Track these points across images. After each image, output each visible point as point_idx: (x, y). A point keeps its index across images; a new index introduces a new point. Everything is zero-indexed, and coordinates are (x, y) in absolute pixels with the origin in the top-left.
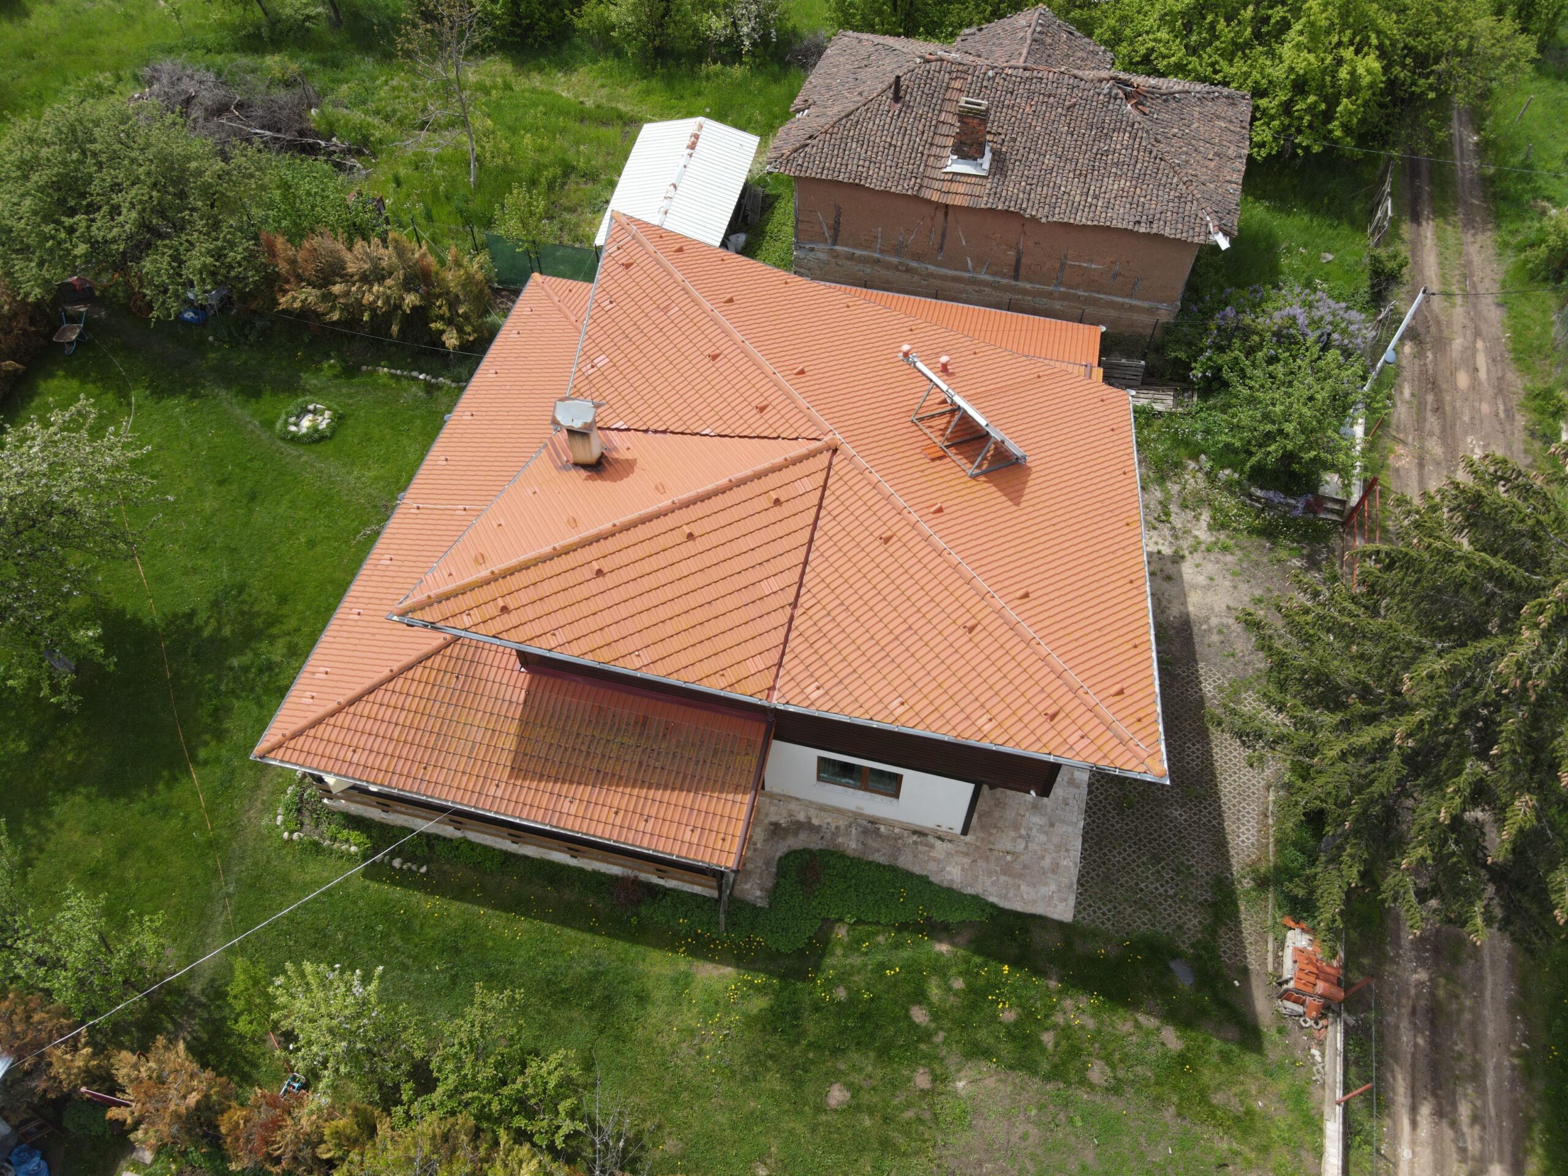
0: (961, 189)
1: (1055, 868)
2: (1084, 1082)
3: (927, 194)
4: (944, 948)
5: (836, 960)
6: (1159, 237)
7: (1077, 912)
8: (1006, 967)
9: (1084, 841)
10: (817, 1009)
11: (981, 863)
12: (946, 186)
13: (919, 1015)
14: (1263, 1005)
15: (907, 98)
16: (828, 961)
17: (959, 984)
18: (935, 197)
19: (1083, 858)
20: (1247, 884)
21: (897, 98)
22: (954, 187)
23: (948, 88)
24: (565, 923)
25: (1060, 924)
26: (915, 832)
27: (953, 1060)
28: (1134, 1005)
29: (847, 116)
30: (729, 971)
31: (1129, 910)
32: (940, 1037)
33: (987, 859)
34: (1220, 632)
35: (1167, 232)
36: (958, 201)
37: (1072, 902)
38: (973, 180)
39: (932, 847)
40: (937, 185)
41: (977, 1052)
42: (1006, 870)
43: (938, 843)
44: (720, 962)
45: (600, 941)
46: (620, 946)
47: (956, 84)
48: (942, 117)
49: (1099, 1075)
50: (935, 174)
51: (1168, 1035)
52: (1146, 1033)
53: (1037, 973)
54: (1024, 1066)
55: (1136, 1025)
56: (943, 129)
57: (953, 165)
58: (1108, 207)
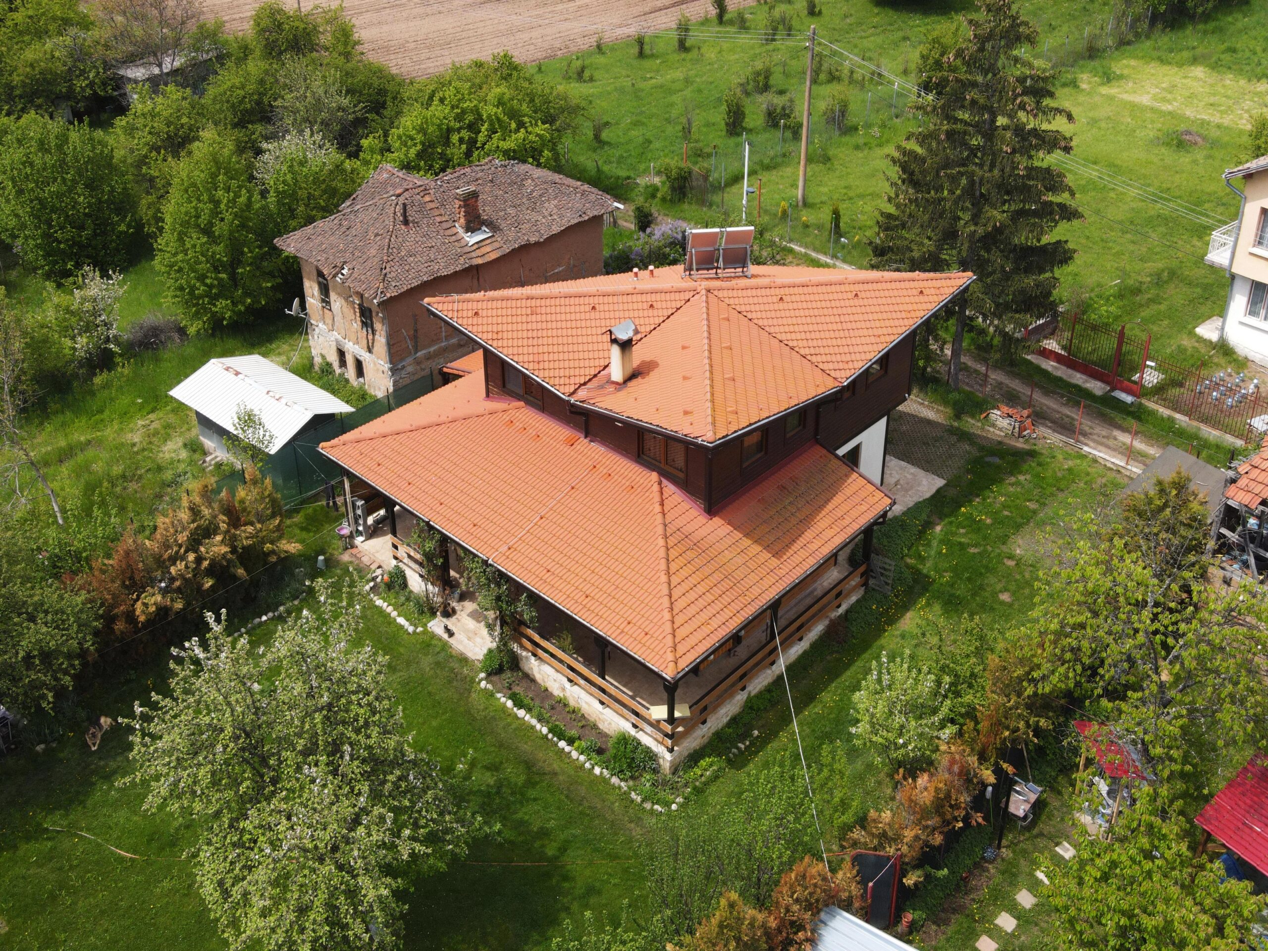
0: (488, 249)
1: (914, 475)
2: (1035, 512)
3: (476, 261)
5: (927, 568)
7: (943, 479)
8: (963, 509)
10: (952, 586)
11: (896, 497)
12: (479, 253)
13: (973, 550)
14: (1019, 444)
15: (411, 218)
16: (925, 571)
17: (962, 531)
18: (479, 261)
19: (913, 465)
20: (955, 424)
21: (406, 222)
22: (484, 251)
23: (425, 203)
24: (837, 675)
25: (946, 485)
27: (1004, 548)
28: (1001, 481)
29: (389, 246)
30: (909, 615)
32: (989, 549)
33: (895, 494)
36: (493, 256)
37: (937, 477)
38: (488, 241)
40: (473, 254)
41: (1004, 540)
42: (906, 490)
44: (902, 616)
47: (427, 198)
48: (438, 219)
49: (1032, 505)
50: (467, 249)
51: (1021, 478)
52: (1018, 484)
53: (970, 501)
54: (1018, 527)
55: (1012, 485)
56: (445, 225)
57: (473, 239)
58: (561, 216)
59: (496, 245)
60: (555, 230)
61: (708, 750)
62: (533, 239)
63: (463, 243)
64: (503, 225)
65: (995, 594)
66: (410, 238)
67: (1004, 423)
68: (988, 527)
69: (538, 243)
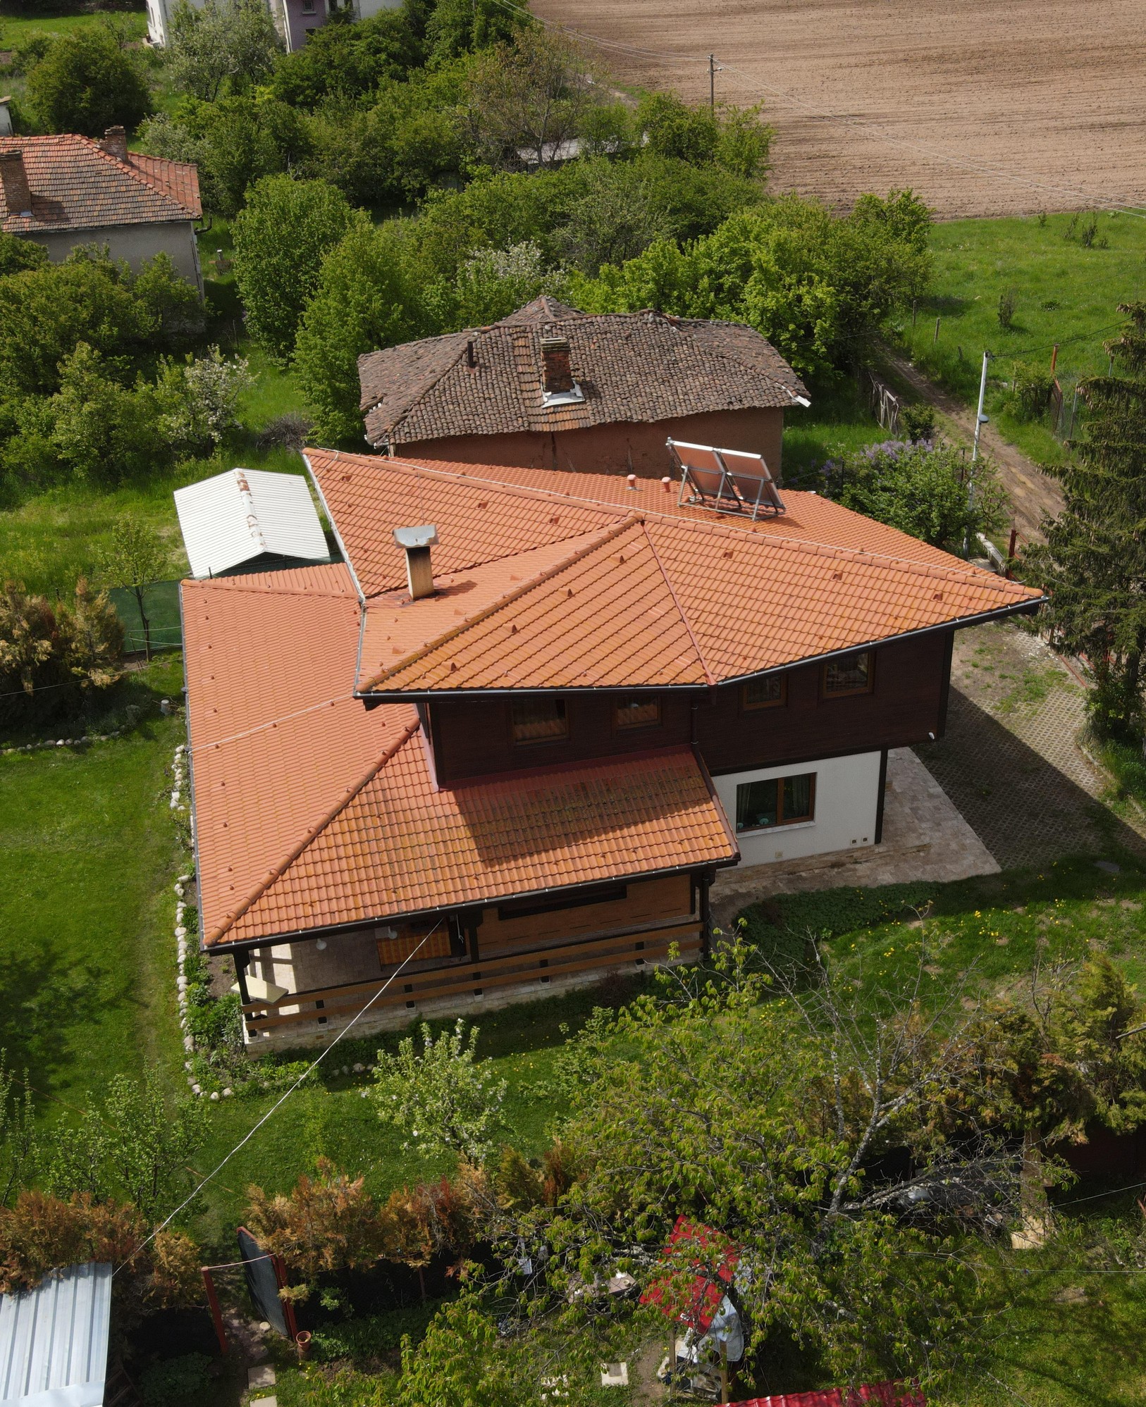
0: (566, 416)
1: (963, 847)
3: (538, 428)
4: (918, 924)
5: (837, 965)
6: (753, 409)
7: (1002, 866)
8: (977, 914)
9: (972, 825)
11: (902, 865)
12: (552, 418)
13: (933, 970)
15: (481, 361)
16: (830, 968)
17: (945, 939)
18: (546, 428)
19: (979, 835)
21: (472, 364)
22: (559, 417)
23: (514, 347)
25: (995, 876)
26: (833, 866)
28: (1087, 899)
29: (432, 387)
31: (1039, 850)
32: (961, 975)
33: (906, 861)
34: (968, 677)
35: (757, 404)
36: (568, 426)
37: (994, 861)
38: (574, 407)
39: (855, 870)
40: (543, 419)
41: (997, 972)
42: (927, 861)
43: (858, 866)
47: (521, 342)
48: (520, 369)
50: (536, 411)
51: (1127, 905)
52: (1111, 910)
53: (1003, 908)
54: (1041, 965)
56: (527, 378)
57: (550, 400)
58: (699, 398)
59: (581, 414)
60: (682, 411)
62: (639, 418)
63: (536, 403)
64: (607, 392)
66: (467, 383)
68: (990, 948)
69: (641, 423)
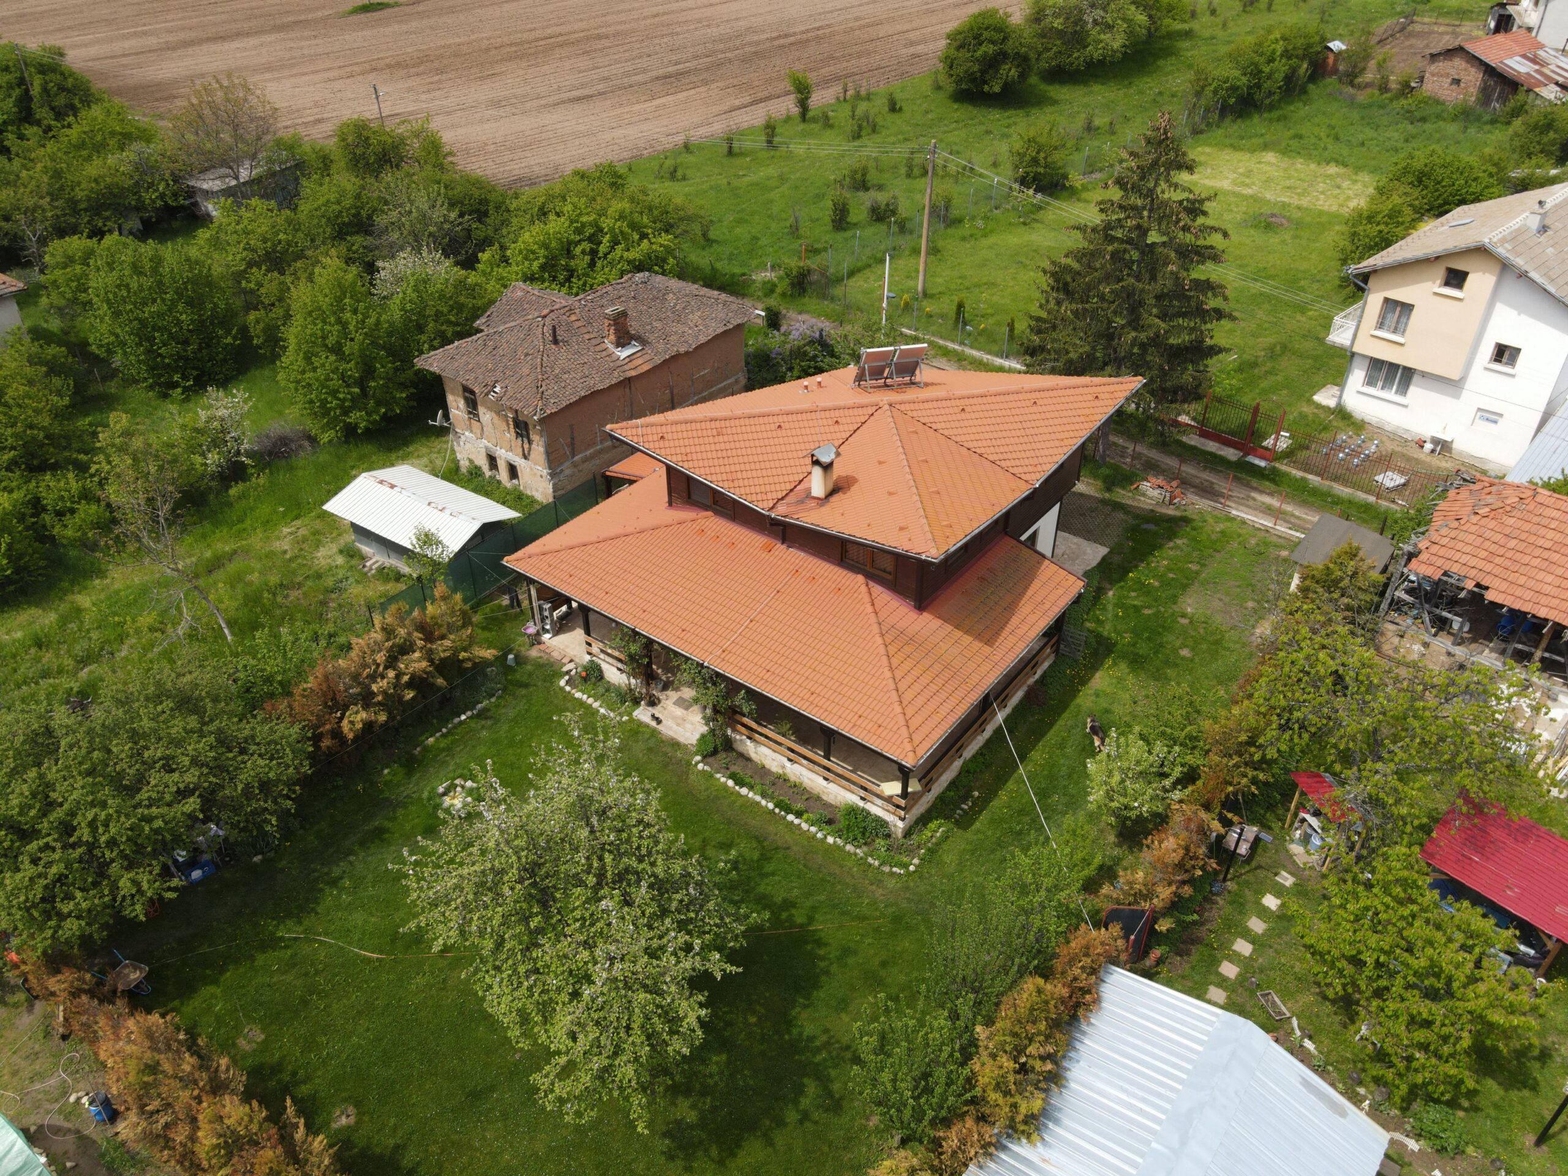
0: (640, 361)
1: (1079, 545)
2: (1197, 573)
4: (1111, 593)
5: (1107, 630)
7: (1105, 546)
8: (1130, 575)
10: (1134, 645)
12: (630, 366)
13: (1147, 612)
14: (1171, 512)
16: (1106, 634)
17: (1133, 594)
18: (633, 373)
19: (1073, 535)
20: (1107, 496)
22: (635, 363)
23: (571, 321)
24: (1043, 735)
25: (1110, 553)
27: (1176, 608)
28: (1161, 547)
30: (1098, 675)
31: (1109, 531)
32: (1162, 609)
36: (646, 367)
37: (1099, 546)
38: (639, 354)
40: (627, 368)
41: (1174, 599)
42: (1071, 559)
44: (1093, 676)
45: (1061, 722)
46: (1066, 715)
47: (573, 318)
48: (587, 336)
49: (1194, 567)
50: (619, 363)
51: (1179, 542)
52: (1177, 547)
53: (1136, 567)
54: (1185, 587)
55: (1171, 549)
56: (594, 342)
57: (624, 353)
58: (707, 327)
59: (647, 357)
60: (703, 339)
61: (934, 814)
62: (682, 350)
63: (614, 357)
64: (651, 338)
65: (1175, 651)
66: (562, 356)
67: (1156, 493)
68: (1157, 589)
69: (687, 353)
